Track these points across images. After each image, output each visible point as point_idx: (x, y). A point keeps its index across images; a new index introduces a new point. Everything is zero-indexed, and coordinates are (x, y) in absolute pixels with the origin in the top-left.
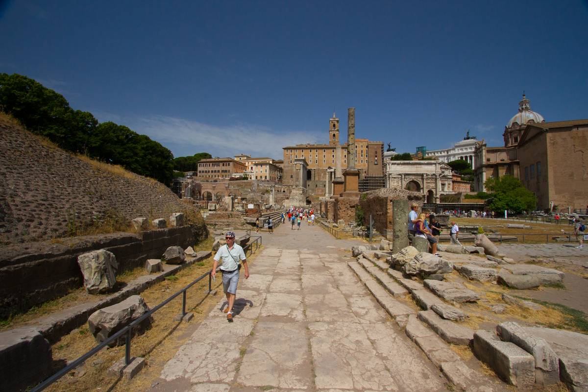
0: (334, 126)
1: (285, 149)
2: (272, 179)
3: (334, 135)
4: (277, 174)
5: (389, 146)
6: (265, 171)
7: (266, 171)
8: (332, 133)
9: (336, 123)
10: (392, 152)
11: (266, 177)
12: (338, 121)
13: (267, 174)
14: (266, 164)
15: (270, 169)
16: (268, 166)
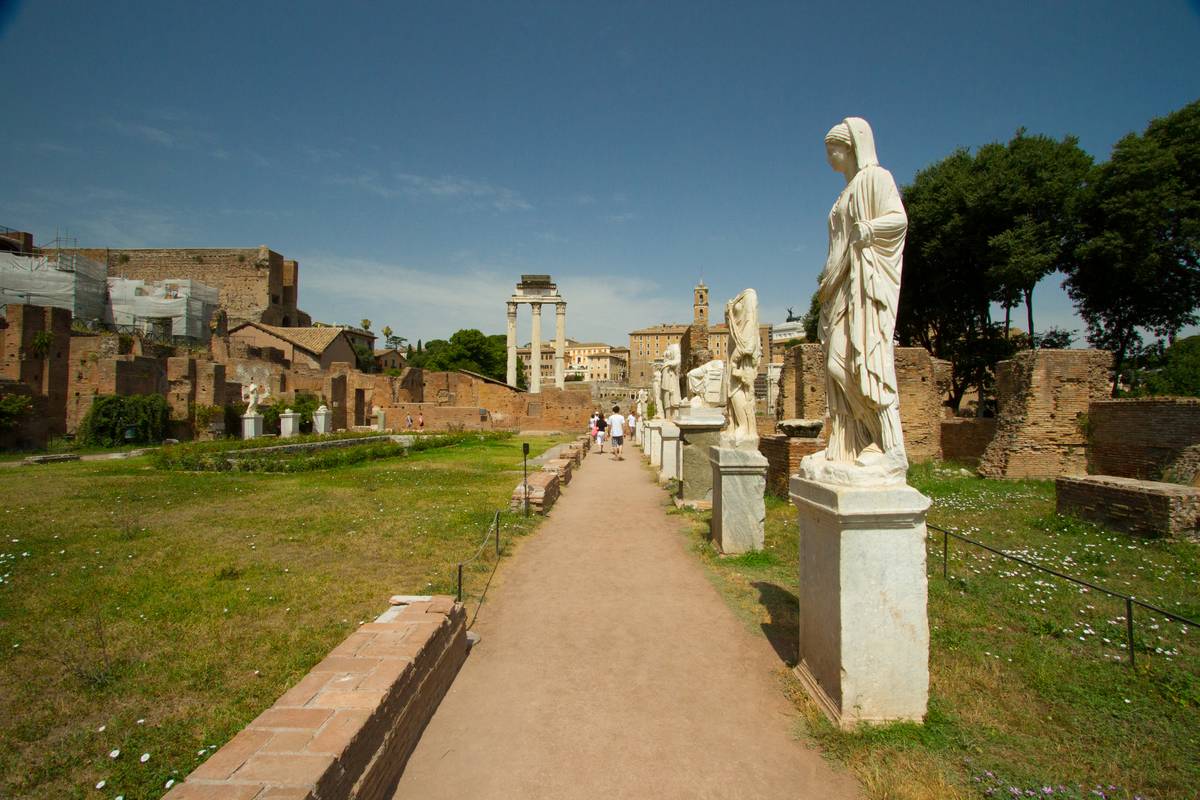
0: (701, 297)
1: (631, 335)
2: (614, 377)
3: (701, 311)
4: (620, 369)
5: (791, 312)
6: (604, 367)
7: (606, 367)
8: (699, 308)
9: (704, 293)
10: (795, 322)
11: (605, 375)
12: (706, 291)
13: (608, 371)
14: (605, 357)
15: (611, 363)
16: (608, 360)
